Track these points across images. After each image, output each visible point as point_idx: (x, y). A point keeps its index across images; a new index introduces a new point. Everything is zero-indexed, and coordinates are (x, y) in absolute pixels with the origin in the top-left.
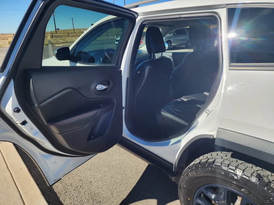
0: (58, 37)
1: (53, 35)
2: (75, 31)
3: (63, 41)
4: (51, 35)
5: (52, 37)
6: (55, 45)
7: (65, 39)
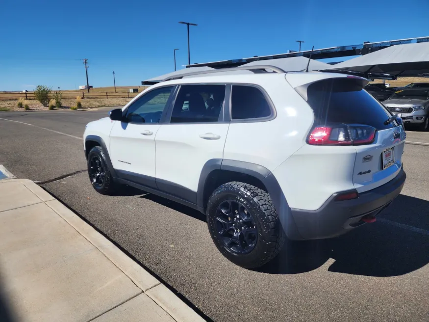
0: (91, 98)
1: (85, 94)
2: (117, 90)
3: (99, 104)
4: (82, 95)
5: (83, 98)
6: (87, 110)
7: (103, 102)
